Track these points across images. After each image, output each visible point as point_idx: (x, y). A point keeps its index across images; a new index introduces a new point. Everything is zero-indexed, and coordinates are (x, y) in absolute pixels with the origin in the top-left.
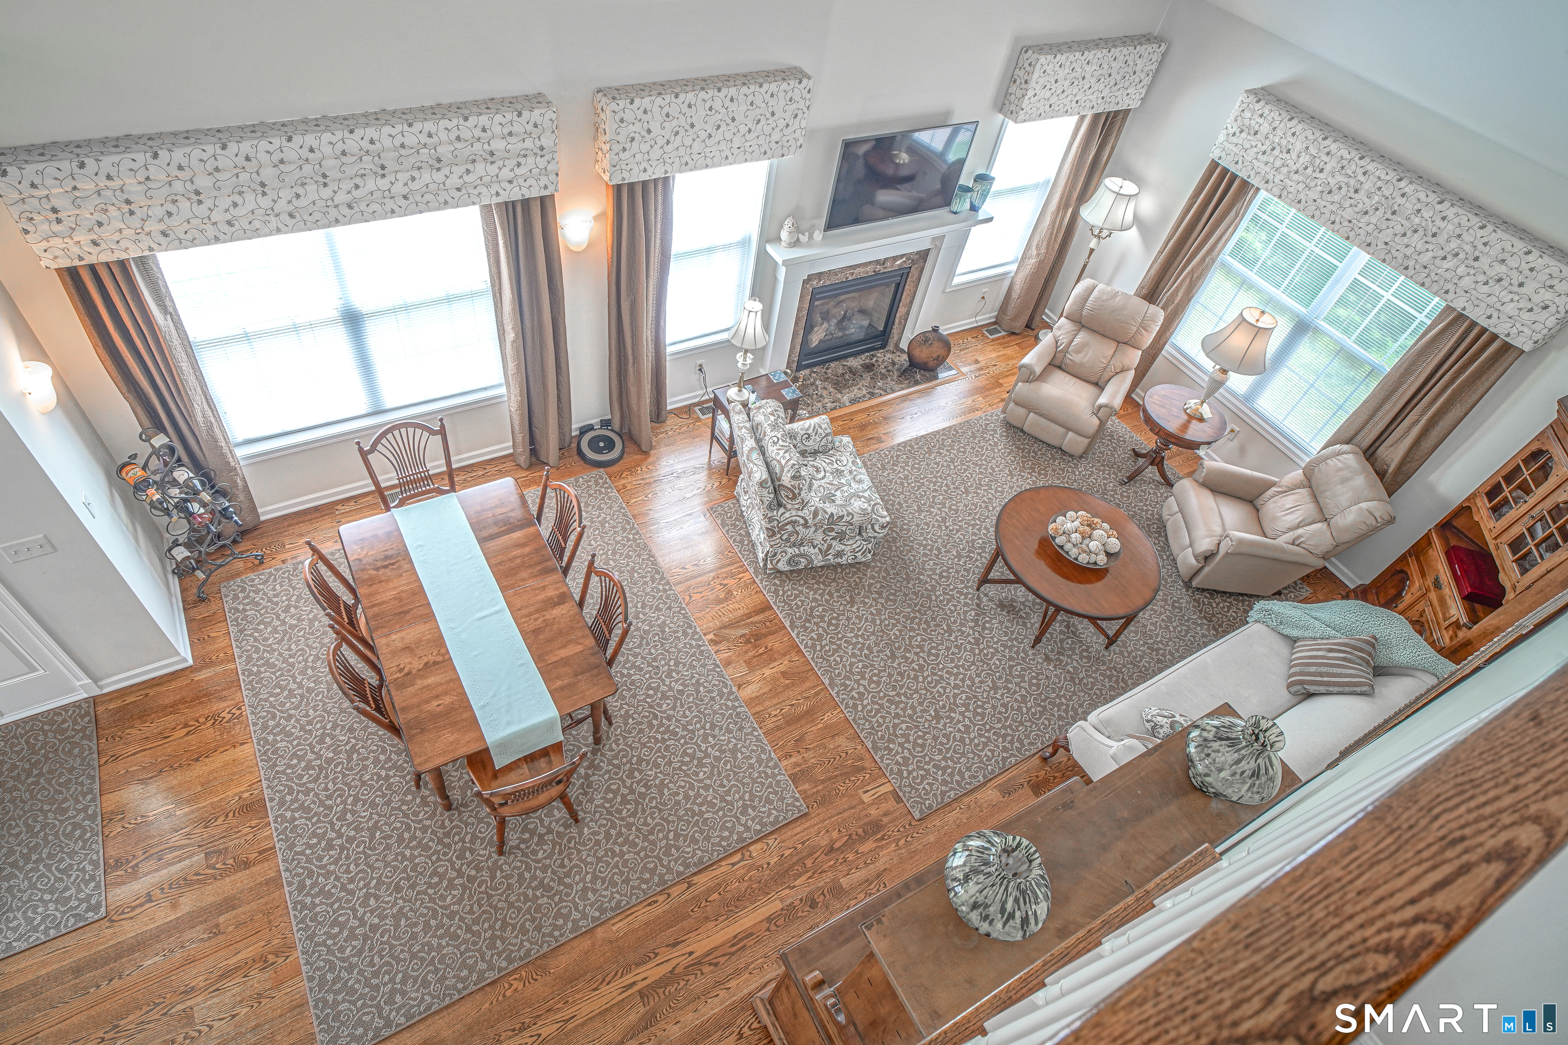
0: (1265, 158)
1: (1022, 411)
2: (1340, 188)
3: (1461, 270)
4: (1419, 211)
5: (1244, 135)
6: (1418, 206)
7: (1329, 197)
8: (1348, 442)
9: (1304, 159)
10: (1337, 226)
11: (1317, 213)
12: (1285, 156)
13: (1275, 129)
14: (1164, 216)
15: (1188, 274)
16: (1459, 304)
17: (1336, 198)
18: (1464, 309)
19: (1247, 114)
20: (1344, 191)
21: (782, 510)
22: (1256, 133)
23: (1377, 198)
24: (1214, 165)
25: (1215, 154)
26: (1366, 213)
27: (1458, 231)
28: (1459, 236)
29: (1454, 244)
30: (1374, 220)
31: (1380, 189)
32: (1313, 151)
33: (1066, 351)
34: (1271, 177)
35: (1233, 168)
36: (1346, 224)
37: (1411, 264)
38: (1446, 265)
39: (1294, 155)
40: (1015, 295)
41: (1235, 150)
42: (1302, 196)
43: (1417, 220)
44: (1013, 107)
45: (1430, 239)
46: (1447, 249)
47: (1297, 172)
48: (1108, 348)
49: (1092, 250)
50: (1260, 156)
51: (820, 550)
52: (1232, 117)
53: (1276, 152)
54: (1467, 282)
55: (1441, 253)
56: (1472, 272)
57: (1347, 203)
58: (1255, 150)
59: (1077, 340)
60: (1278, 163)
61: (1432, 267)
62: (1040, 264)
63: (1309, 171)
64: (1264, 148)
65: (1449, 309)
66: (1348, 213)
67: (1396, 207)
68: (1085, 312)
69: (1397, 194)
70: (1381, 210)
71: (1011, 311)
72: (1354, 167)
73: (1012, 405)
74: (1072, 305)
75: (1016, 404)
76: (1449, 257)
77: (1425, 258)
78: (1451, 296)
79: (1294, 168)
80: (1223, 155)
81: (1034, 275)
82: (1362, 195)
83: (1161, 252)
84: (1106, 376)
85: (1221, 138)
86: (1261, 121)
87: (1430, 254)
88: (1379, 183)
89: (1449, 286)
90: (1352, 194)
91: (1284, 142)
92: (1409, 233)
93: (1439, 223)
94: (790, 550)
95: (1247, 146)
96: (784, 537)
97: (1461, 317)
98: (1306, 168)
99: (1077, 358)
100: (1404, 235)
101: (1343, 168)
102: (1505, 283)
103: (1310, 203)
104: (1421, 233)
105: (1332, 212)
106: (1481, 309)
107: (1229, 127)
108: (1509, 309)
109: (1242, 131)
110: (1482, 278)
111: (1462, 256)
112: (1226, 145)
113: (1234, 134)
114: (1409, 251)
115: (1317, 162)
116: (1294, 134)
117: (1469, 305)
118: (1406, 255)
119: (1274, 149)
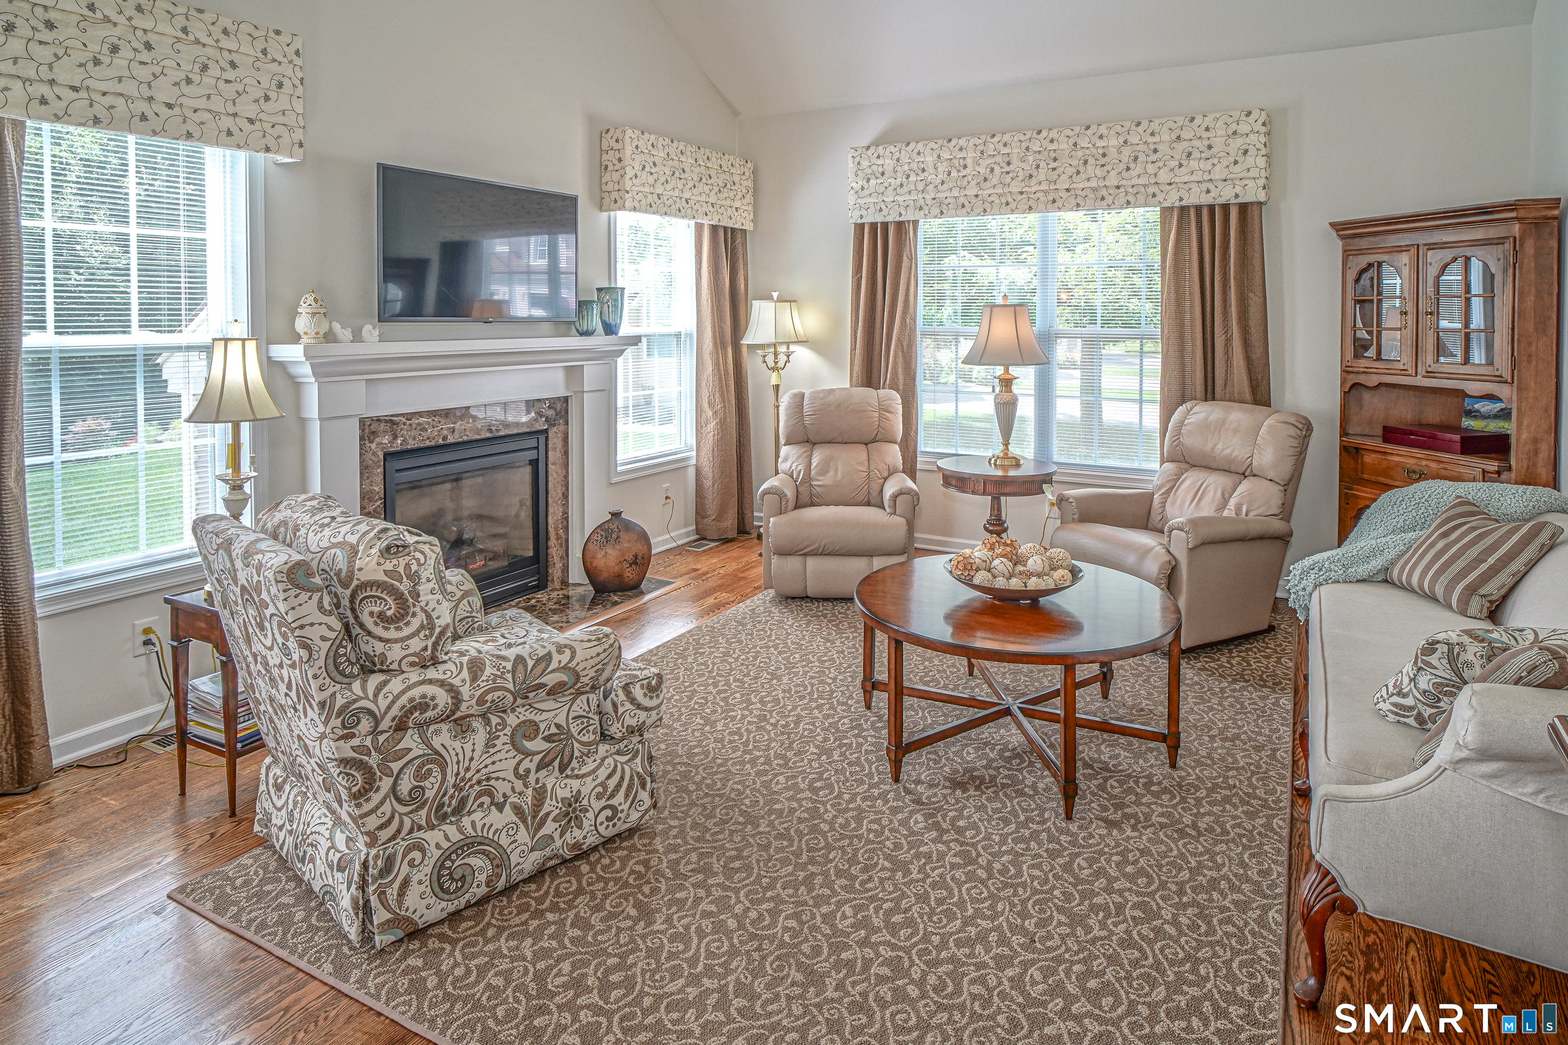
0: (905, 189)
1: (794, 563)
2: (992, 170)
3: (1151, 169)
4: (1075, 145)
5: (873, 182)
6: (1071, 141)
7: (988, 184)
8: (1183, 401)
9: (942, 167)
10: (1013, 205)
11: (987, 206)
12: (922, 176)
13: (898, 160)
14: (836, 321)
15: (896, 346)
16: (1172, 199)
17: (995, 181)
18: (1181, 199)
19: (865, 164)
20: (997, 170)
21: (374, 680)
22: (883, 174)
23: (1031, 158)
24: (860, 227)
25: (854, 217)
26: (1031, 176)
27: (1121, 140)
28: (1125, 142)
29: (1127, 151)
30: (1042, 177)
31: (1027, 149)
32: (946, 155)
33: (808, 478)
34: (921, 202)
35: (879, 219)
36: (1020, 197)
37: (1104, 192)
38: (1133, 173)
39: (931, 170)
40: (708, 483)
41: (871, 200)
42: (962, 200)
43: (1080, 153)
45: (1103, 161)
46: (1125, 160)
47: (943, 183)
48: (859, 454)
49: (777, 387)
50: (898, 190)
51: (518, 810)
52: (851, 175)
53: (913, 178)
54: (1164, 176)
55: (1123, 166)
56: (1161, 164)
57: (1008, 179)
58: (891, 188)
59: (815, 461)
60: (921, 186)
61: (1124, 182)
62: (722, 423)
63: (954, 174)
64: (898, 182)
65: (1166, 212)
66: (1015, 187)
67: (1053, 155)
68: (807, 421)
69: (1046, 143)
70: (1043, 164)
71: (712, 507)
72: (992, 147)
73: (775, 560)
74: (786, 421)
75: (783, 553)
76: (1132, 166)
77: (1112, 180)
78: (1160, 197)
79: (938, 181)
80: (864, 212)
81: (721, 442)
83: (853, 349)
84: (875, 487)
85: (851, 199)
86: (880, 162)
87: (1113, 173)
88: (1024, 145)
89: (1151, 190)
90: (1007, 169)
91: (914, 166)
92: (1081, 169)
93: (1100, 143)
94: (433, 837)
95: (882, 189)
96: (405, 786)
97: (1184, 210)
98: (949, 173)
99: (828, 480)
100: (1078, 173)
101: (982, 152)
102: (1196, 154)
103: (974, 200)
104: (1091, 161)
105: (1000, 196)
106: (1195, 189)
107: (854, 184)
108: (1218, 174)
109: (868, 180)
110: (1174, 163)
111: (1142, 157)
112: (862, 201)
113: (863, 189)
114: (1093, 183)
115: (956, 162)
116: (919, 153)
117: (1183, 193)
118: (1094, 190)
119: (908, 177)
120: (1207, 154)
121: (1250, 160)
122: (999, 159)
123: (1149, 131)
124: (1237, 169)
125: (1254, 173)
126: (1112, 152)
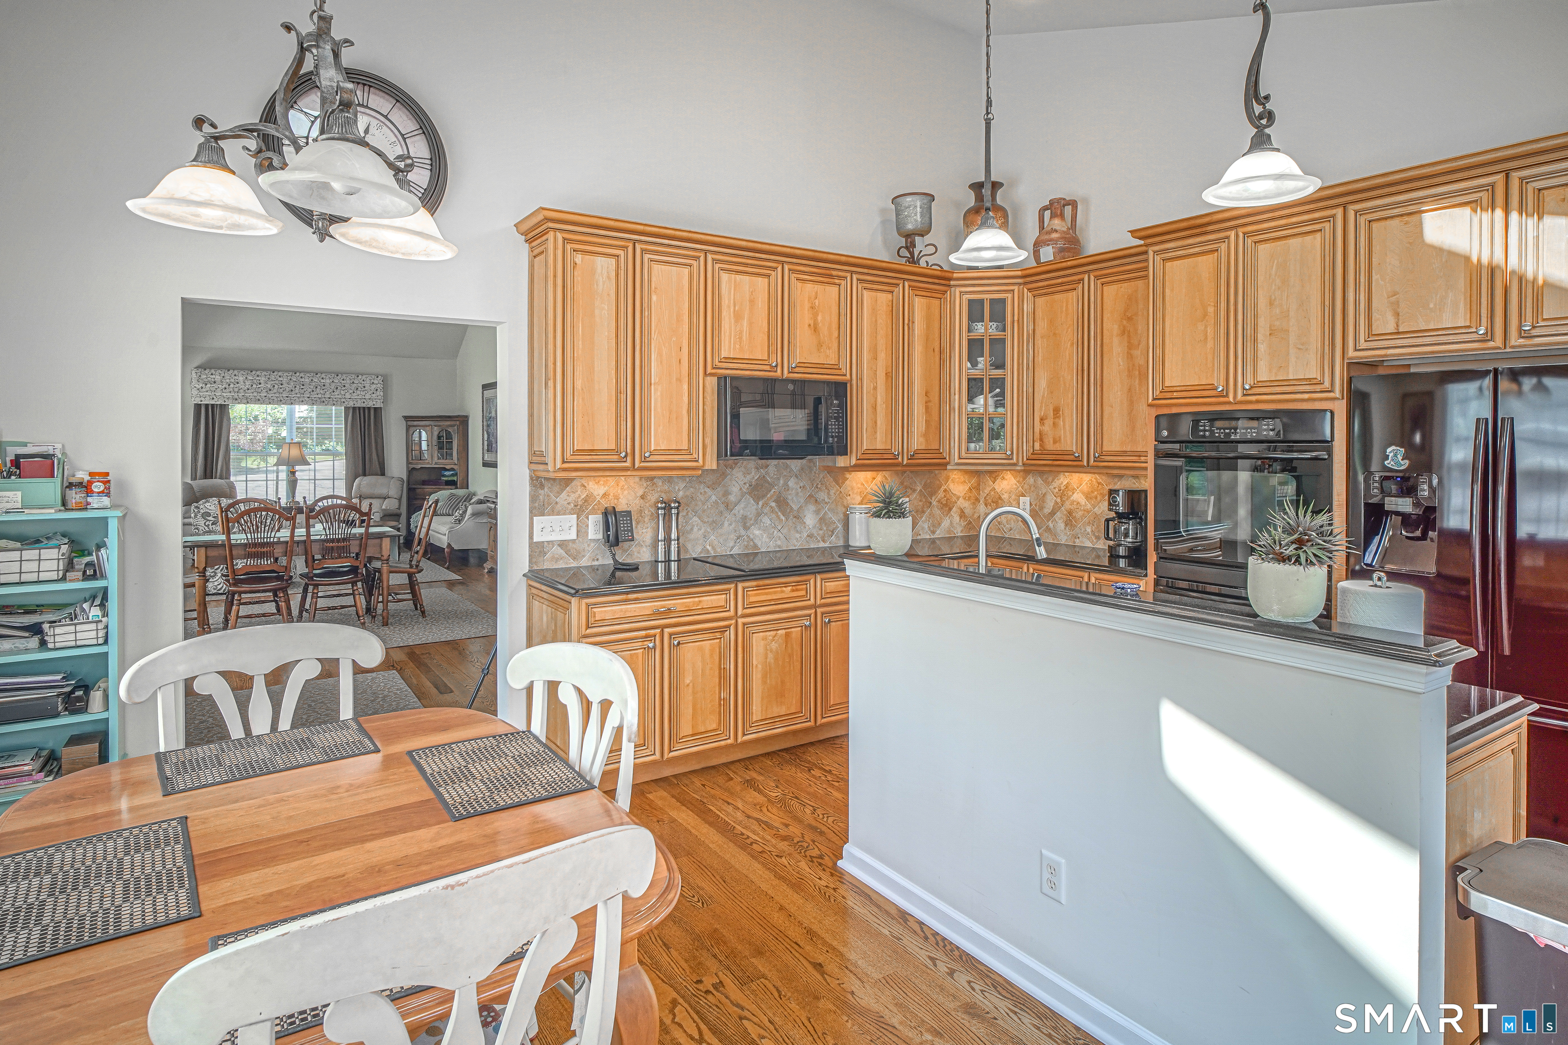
0: (228, 390)
2: (274, 386)
3: (343, 392)
4: (311, 380)
5: (209, 385)
7: (271, 392)
8: (356, 477)
9: (248, 383)
11: (271, 401)
12: (237, 385)
13: (224, 377)
16: (351, 404)
17: (275, 391)
18: (353, 405)
19: (204, 377)
20: (276, 386)
22: (213, 383)
23: (292, 384)
24: (198, 405)
25: (196, 401)
26: (292, 391)
28: (332, 382)
29: (333, 385)
30: (297, 392)
31: (290, 380)
32: (250, 378)
36: (287, 398)
37: (324, 399)
38: (335, 393)
39: (242, 383)
41: (207, 394)
42: (258, 397)
43: (314, 384)
45: (324, 388)
46: (333, 388)
50: (223, 391)
53: (232, 386)
54: (348, 396)
55: (331, 391)
56: (346, 391)
57: (281, 391)
58: (219, 390)
60: (236, 390)
61: (332, 396)
63: (254, 386)
64: (223, 387)
65: (347, 409)
66: (285, 394)
67: (302, 383)
69: (298, 378)
70: (298, 386)
72: (272, 377)
76: (335, 391)
77: (327, 395)
78: (346, 403)
79: (246, 388)
80: (202, 399)
82: (285, 385)
83: (195, 462)
85: (195, 392)
86: (212, 377)
87: (328, 393)
88: (288, 378)
89: (343, 400)
90: (281, 387)
91: (233, 381)
92: (314, 390)
93: (322, 381)
95: (214, 389)
97: (354, 409)
101: (268, 379)
102: (360, 389)
103: (264, 398)
104: (319, 387)
105: (277, 397)
106: (359, 401)
107: (196, 386)
108: (367, 396)
109: (206, 384)
110: (351, 391)
111: (339, 388)
112: (201, 394)
113: (202, 388)
114: (320, 396)
115: (255, 381)
116: (235, 375)
117: (355, 402)
118: (320, 398)
119: (229, 385)
120: (364, 389)
121: (378, 393)
122: (277, 382)
123: (342, 379)
124: (374, 395)
125: (378, 397)
126: (327, 385)
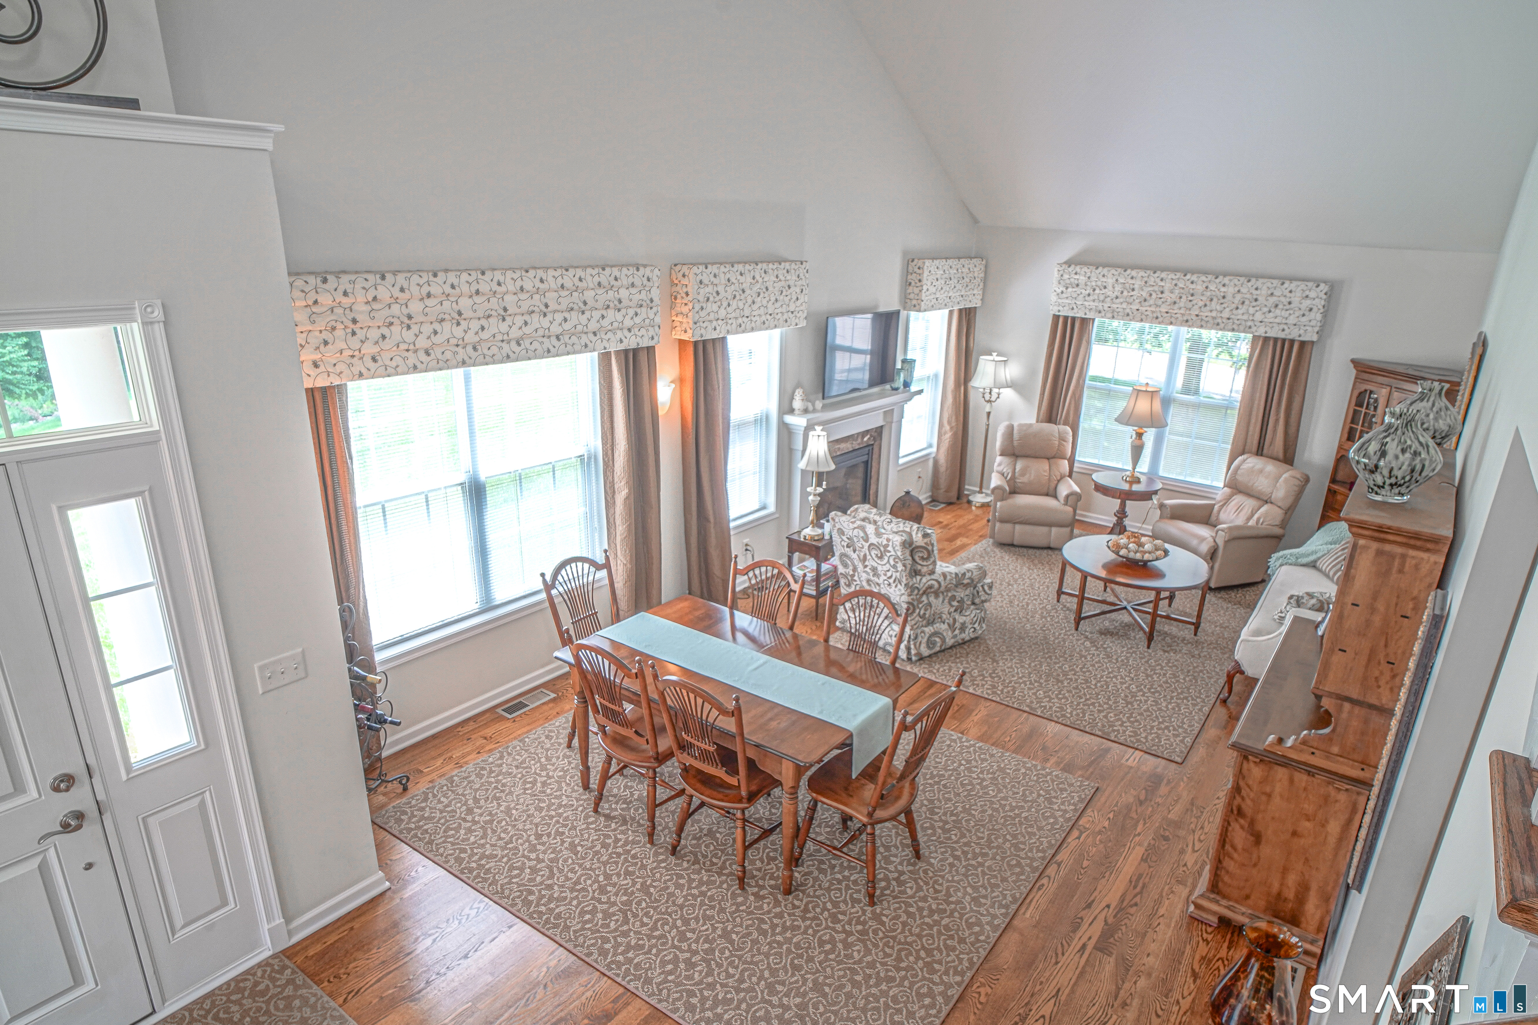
0: (1091, 298)
1: (1008, 527)
2: (1151, 295)
3: (1251, 310)
4: (1207, 287)
5: (1070, 290)
6: (1205, 285)
7: (1146, 304)
9: (1118, 288)
10: (1160, 319)
11: (1144, 317)
12: (1104, 291)
13: (1089, 278)
14: (1032, 372)
15: (1071, 397)
16: (1261, 331)
17: (1151, 302)
18: (1266, 333)
19: (1066, 276)
20: (1154, 296)
22: (1078, 285)
23: (1177, 291)
24: (1056, 318)
25: (1054, 310)
26: (1175, 303)
27: (1237, 289)
28: (1239, 291)
29: (1239, 297)
30: (1182, 305)
31: (1176, 285)
32: (1121, 280)
33: (1013, 477)
34: (1100, 308)
35: (1071, 314)
36: (1166, 315)
37: (1219, 320)
38: (1240, 311)
39: (1110, 287)
41: (1067, 301)
42: (1128, 311)
43: (1209, 294)
44: (914, 302)
45: (1222, 301)
46: (1236, 302)
47: (1117, 298)
48: (1044, 465)
49: (987, 412)
50: (1087, 298)
52: (1055, 282)
53: (1097, 291)
54: (1259, 316)
55: (1234, 306)
56: (1258, 308)
57: (1160, 302)
58: (1082, 296)
59: (1018, 467)
60: (1102, 298)
61: (1232, 317)
63: (1125, 293)
64: (1087, 292)
65: (1255, 339)
66: (1164, 309)
67: (1191, 291)
68: (1016, 442)
69: (1188, 283)
70: (1184, 297)
71: (944, 484)
72: (1153, 279)
73: (998, 525)
75: (1003, 521)
76: (1240, 306)
77: (1226, 314)
78: (1254, 329)
79: (1114, 295)
80: (1061, 308)
82: (1167, 294)
83: (1043, 393)
84: (1053, 485)
85: (1054, 298)
86: (1077, 277)
87: (1227, 310)
88: (1174, 282)
89: (1249, 323)
90: (1160, 296)
91: (1099, 283)
92: (1208, 303)
93: (1223, 289)
94: (927, 630)
95: (1075, 295)
97: (1266, 339)
98: (1122, 292)
99: (1025, 479)
100: (1205, 305)
101: (1146, 282)
102: (1280, 306)
103: (1135, 312)
104: (1215, 300)
105: (1153, 312)
106: (1276, 328)
107: (1057, 289)
108: (1292, 320)
109: (1067, 288)
110: (1265, 310)
111: (1247, 302)
112: (1060, 301)
113: (1062, 292)
114: (1214, 314)
115: (1127, 285)
116: (1104, 276)
117: (1268, 329)
118: (1214, 318)
119: (1094, 290)
120: (1288, 307)
121: (1312, 314)
122: (1156, 288)
123: (1255, 287)
124: (1304, 319)
125: (1313, 323)
126: (1229, 297)
